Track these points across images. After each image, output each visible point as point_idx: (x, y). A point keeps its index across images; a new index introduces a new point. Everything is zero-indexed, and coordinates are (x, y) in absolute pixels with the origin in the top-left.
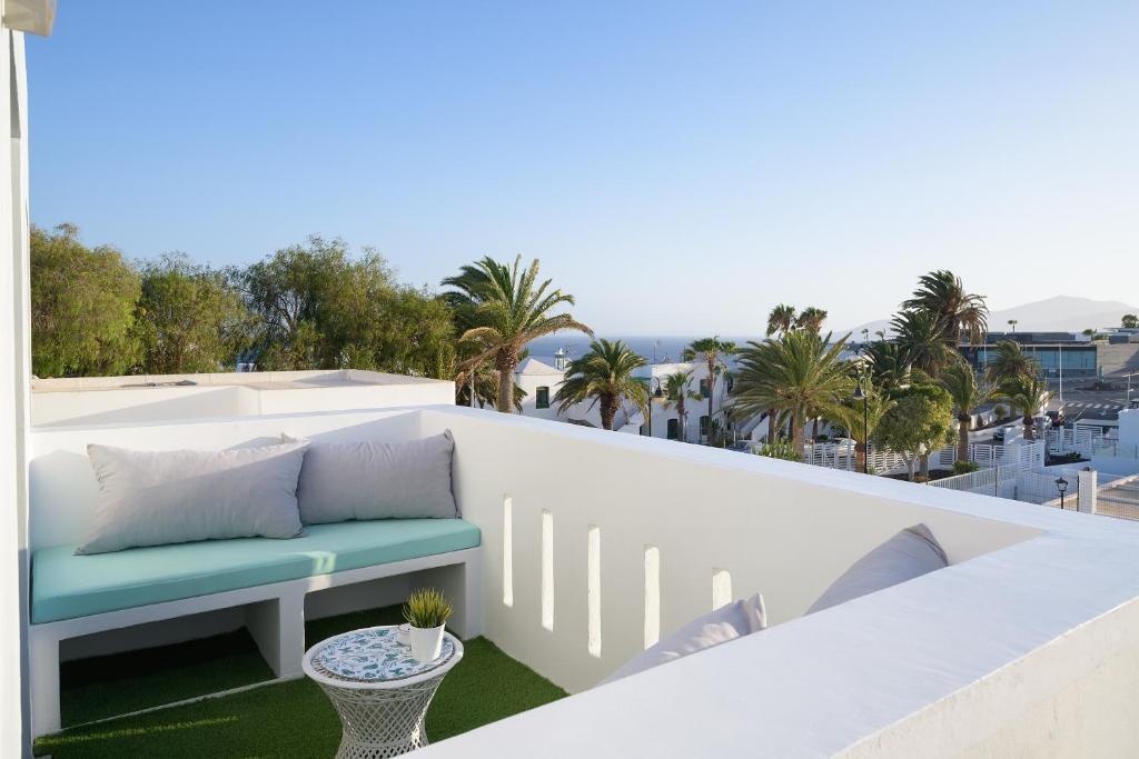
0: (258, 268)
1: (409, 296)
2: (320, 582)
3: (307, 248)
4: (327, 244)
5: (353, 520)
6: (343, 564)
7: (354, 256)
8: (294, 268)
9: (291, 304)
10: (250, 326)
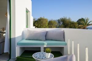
0: (59, 20)
1: (73, 22)
2: (45, 46)
3: (63, 18)
4: (65, 17)
5: (52, 40)
6: (48, 44)
7: (68, 18)
8: (62, 20)
9: (61, 23)
10: (58, 25)
